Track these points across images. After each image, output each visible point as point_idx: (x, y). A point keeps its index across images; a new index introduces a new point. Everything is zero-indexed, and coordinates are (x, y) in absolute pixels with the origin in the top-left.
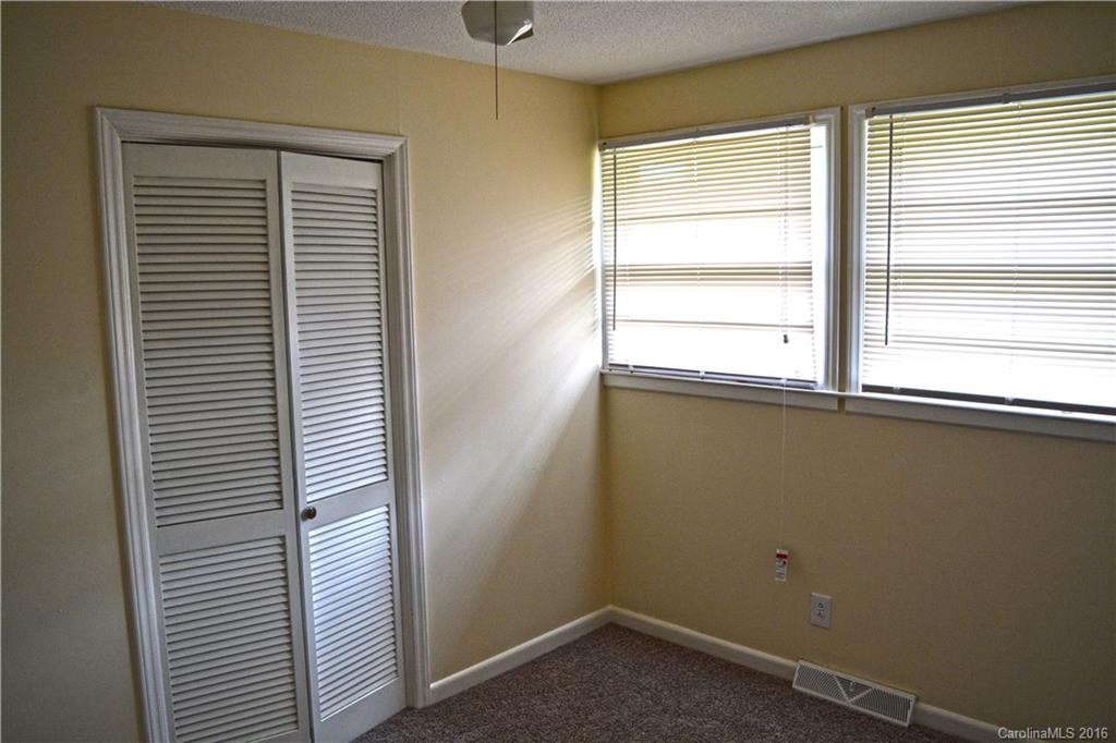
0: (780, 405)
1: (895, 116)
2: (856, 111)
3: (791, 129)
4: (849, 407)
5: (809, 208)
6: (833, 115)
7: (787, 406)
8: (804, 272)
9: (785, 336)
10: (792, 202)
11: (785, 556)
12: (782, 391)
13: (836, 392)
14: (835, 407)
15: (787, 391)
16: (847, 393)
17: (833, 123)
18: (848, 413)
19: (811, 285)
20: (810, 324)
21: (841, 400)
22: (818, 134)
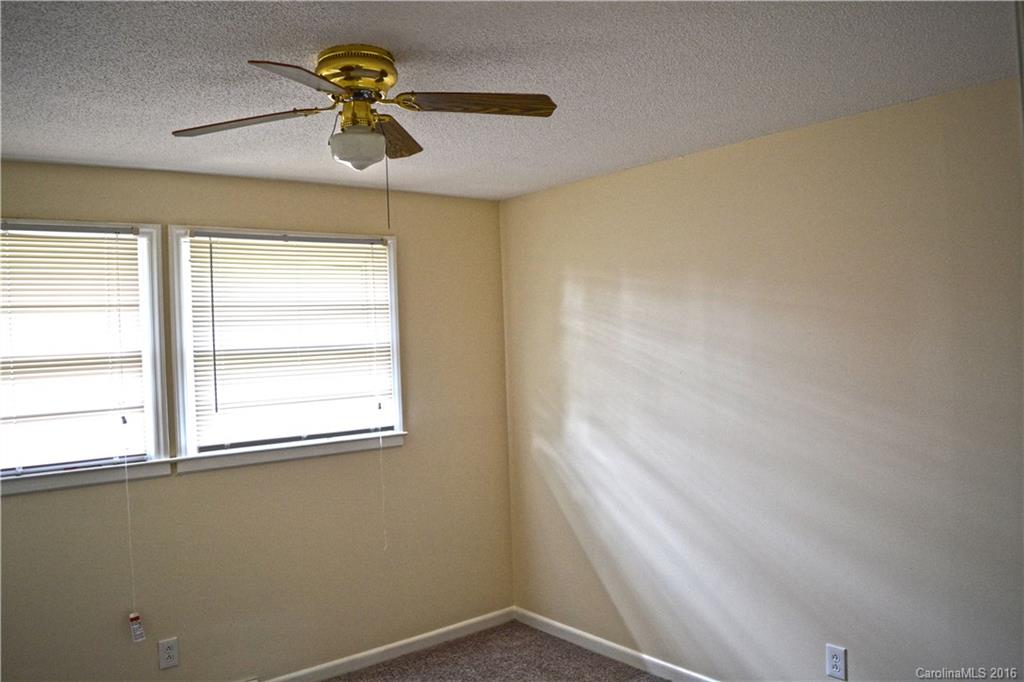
0: (123, 481)
1: (213, 239)
2: (174, 230)
3: (121, 236)
4: (180, 469)
5: (137, 305)
6: (155, 231)
7: (130, 480)
8: (135, 360)
9: (123, 418)
10: (124, 300)
11: (137, 618)
12: (124, 467)
13: (168, 459)
14: (169, 472)
15: (129, 467)
16: (178, 458)
17: (155, 238)
18: (180, 474)
19: (141, 371)
20: (141, 405)
21: (174, 465)
22: (142, 243)
